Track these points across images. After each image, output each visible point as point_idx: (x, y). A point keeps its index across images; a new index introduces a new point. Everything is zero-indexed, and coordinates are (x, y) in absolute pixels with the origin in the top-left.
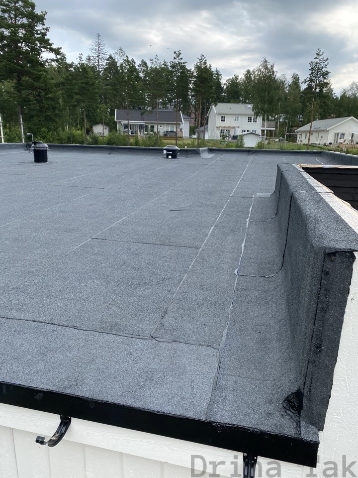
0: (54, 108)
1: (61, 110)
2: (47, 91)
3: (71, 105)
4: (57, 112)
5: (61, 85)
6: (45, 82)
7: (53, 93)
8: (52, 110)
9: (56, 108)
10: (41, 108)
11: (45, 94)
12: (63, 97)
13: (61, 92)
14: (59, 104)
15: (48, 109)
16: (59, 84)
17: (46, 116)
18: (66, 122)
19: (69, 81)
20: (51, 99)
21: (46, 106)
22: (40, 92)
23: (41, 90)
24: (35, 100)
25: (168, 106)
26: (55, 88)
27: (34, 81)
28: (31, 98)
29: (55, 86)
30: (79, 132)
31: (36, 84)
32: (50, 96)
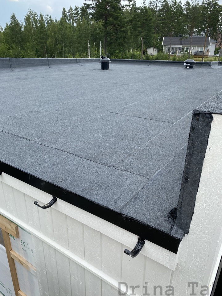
0: (124, 37)
1: (128, 39)
2: (121, 26)
3: (135, 35)
4: (126, 40)
5: (130, 22)
6: (120, 21)
7: (125, 27)
8: (123, 39)
9: (125, 37)
10: (117, 37)
11: (120, 29)
12: (131, 30)
13: (129, 27)
14: (128, 34)
15: (121, 38)
16: (129, 21)
17: (119, 43)
18: (131, 46)
19: (136, 19)
20: (124, 31)
21: (120, 36)
22: (117, 28)
23: (118, 26)
24: (114, 33)
25: (201, 33)
26: (126, 24)
27: (114, 20)
28: (112, 31)
29: (127, 23)
30: (138, 53)
31: (116, 22)
32: (123, 29)
